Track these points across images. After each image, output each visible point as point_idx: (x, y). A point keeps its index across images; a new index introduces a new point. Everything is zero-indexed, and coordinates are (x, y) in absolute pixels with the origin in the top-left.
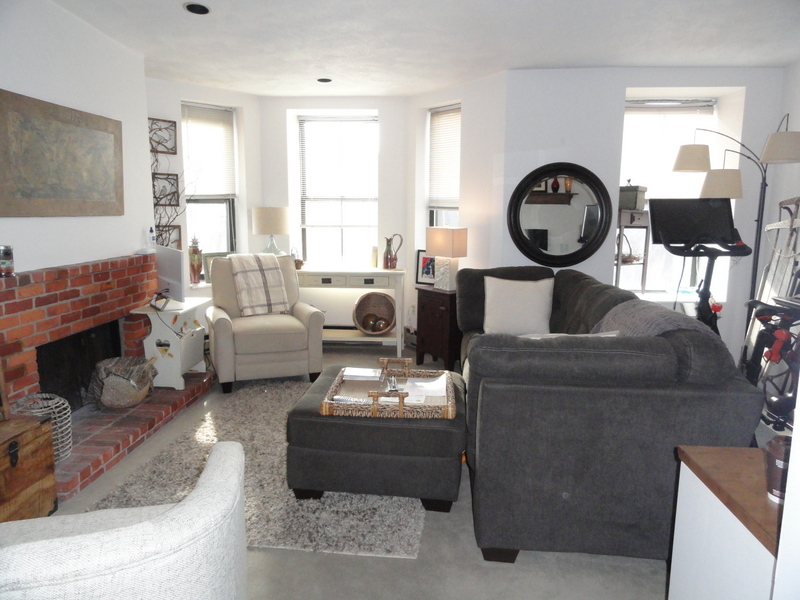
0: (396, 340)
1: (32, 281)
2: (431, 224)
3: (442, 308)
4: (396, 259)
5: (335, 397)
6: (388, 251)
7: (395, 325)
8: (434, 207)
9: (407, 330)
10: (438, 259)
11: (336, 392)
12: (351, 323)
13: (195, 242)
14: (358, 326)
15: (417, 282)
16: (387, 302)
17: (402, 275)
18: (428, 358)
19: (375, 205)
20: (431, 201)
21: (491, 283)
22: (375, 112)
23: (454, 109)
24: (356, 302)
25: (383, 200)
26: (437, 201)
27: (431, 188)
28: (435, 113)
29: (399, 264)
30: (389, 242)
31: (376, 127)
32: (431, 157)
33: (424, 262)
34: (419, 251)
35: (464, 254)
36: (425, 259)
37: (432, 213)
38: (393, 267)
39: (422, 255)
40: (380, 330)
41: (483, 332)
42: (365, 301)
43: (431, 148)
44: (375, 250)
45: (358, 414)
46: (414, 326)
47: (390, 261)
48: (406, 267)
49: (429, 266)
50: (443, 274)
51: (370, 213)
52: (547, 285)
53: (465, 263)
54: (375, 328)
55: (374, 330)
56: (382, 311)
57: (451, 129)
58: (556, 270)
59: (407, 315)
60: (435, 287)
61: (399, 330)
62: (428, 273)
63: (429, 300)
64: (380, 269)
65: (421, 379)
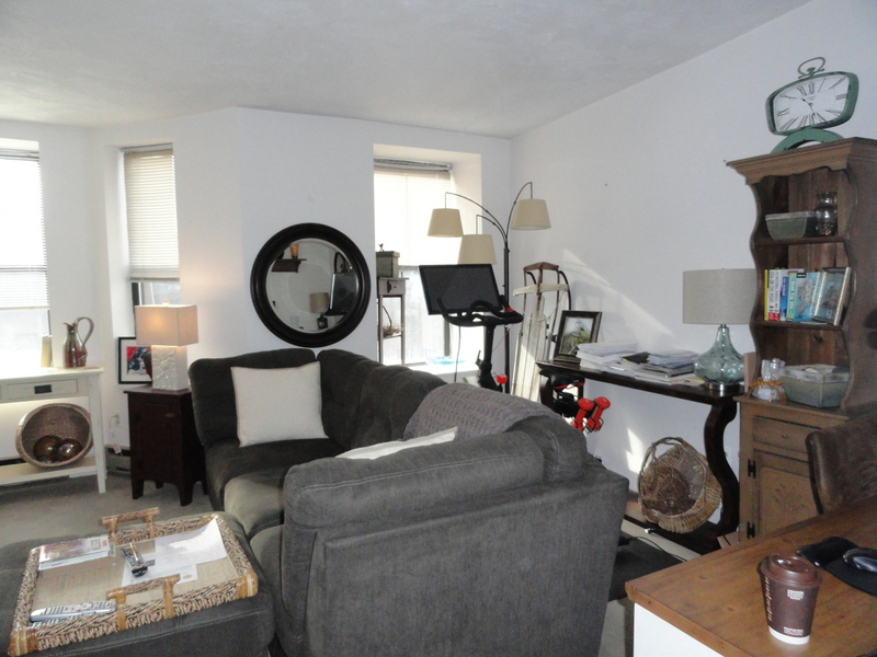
0: (96, 466)
2: (136, 301)
3: (169, 415)
4: (84, 353)
5: (35, 614)
6: (71, 343)
7: (92, 444)
8: (139, 279)
9: (110, 451)
10: (156, 348)
11: (31, 603)
12: (15, 454)
14: (27, 456)
15: (121, 382)
16: (79, 421)
17: (98, 374)
18: (149, 486)
19: (42, 279)
20: (132, 269)
21: (240, 375)
22: (33, 145)
23: (165, 150)
24: (22, 422)
25: (53, 270)
26: (143, 270)
27: (131, 253)
28: (132, 154)
29: (90, 359)
30: (72, 329)
31: (33, 168)
32: (129, 211)
33: (129, 354)
34: (120, 339)
35: (194, 339)
36: (130, 350)
37: (135, 288)
38: (81, 364)
39: (125, 344)
40: (66, 458)
42: (36, 419)
43: (128, 199)
44: (47, 343)
45: (90, 635)
46: (123, 441)
47: (74, 356)
48: (101, 360)
49: (139, 358)
50: (165, 368)
51: (35, 291)
52: (311, 371)
53: (195, 353)
54: (56, 456)
55: (54, 460)
56: (66, 430)
58: (317, 351)
59: (111, 428)
60: (155, 386)
61: (97, 452)
62: (136, 367)
63: (145, 408)
64: (58, 368)
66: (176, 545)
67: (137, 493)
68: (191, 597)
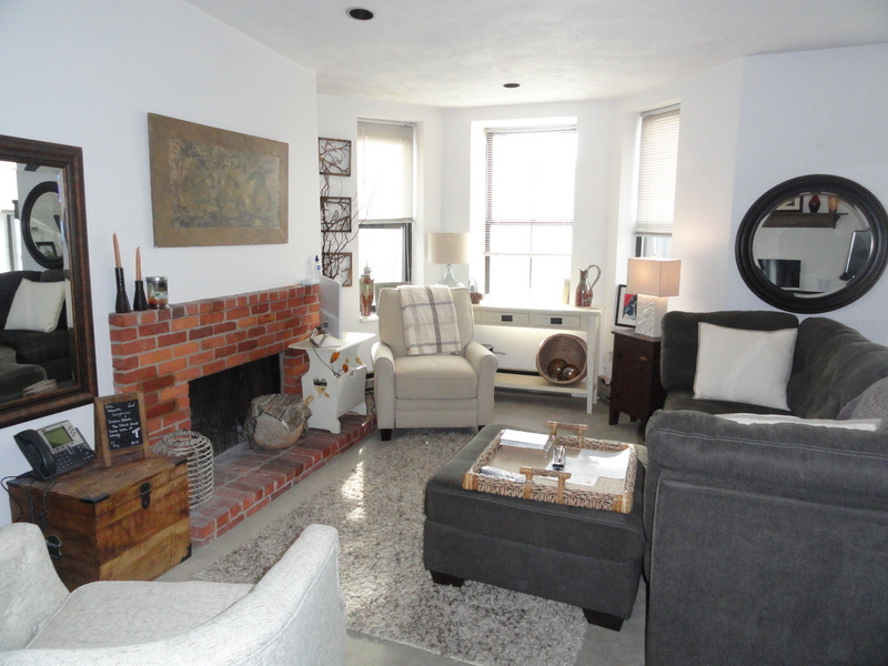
0: (588, 391)
1: (186, 313)
2: (638, 254)
3: (643, 358)
4: (591, 295)
5: (484, 468)
6: (582, 286)
7: (585, 374)
8: (642, 233)
9: (602, 381)
10: (641, 297)
11: (488, 461)
12: (534, 368)
13: (367, 271)
14: (541, 372)
15: (617, 324)
16: (577, 346)
17: (597, 314)
18: (624, 418)
19: (570, 228)
20: (638, 225)
21: (707, 332)
22: (573, 120)
23: (672, 111)
24: (541, 344)
25: (578, 224)
26: (646, 226)
27: (639, 209)
28: (649, 117)
29: (594, 301)
30: (584, 275)
31: (573, 138)
32: (641, 171)
33: (626, 300)
34: (621, 286)
35: (675, 292)
36: (628, 296)
37: (639, 241)
38: (588, 304)
39: (623, 290)
40: (567, 379)
41: (693, 393)
42: (551, 343)
43: (641, 160)
44: (567, 284)
45: (508, 493)
46: (609, 376)
47: (584, 298)
48: (604, 306)
49: (631, 305)
50: (647, 316)
51: (564, 239)
52: (786, 337)
53: (676, 304)
54: (561, 376)
55: (560, 379)
56: (572, 356)
57: (667, 135)
58: (801, 317)
59: (600, 363)
60: (637, 331)
61: (590, 379)
62: (630, 313)
63: (626, 347)
64: (572, 307)
65: (597, 452)
66: (593, 458)
67: (614, 421)
68: (577, 494)
